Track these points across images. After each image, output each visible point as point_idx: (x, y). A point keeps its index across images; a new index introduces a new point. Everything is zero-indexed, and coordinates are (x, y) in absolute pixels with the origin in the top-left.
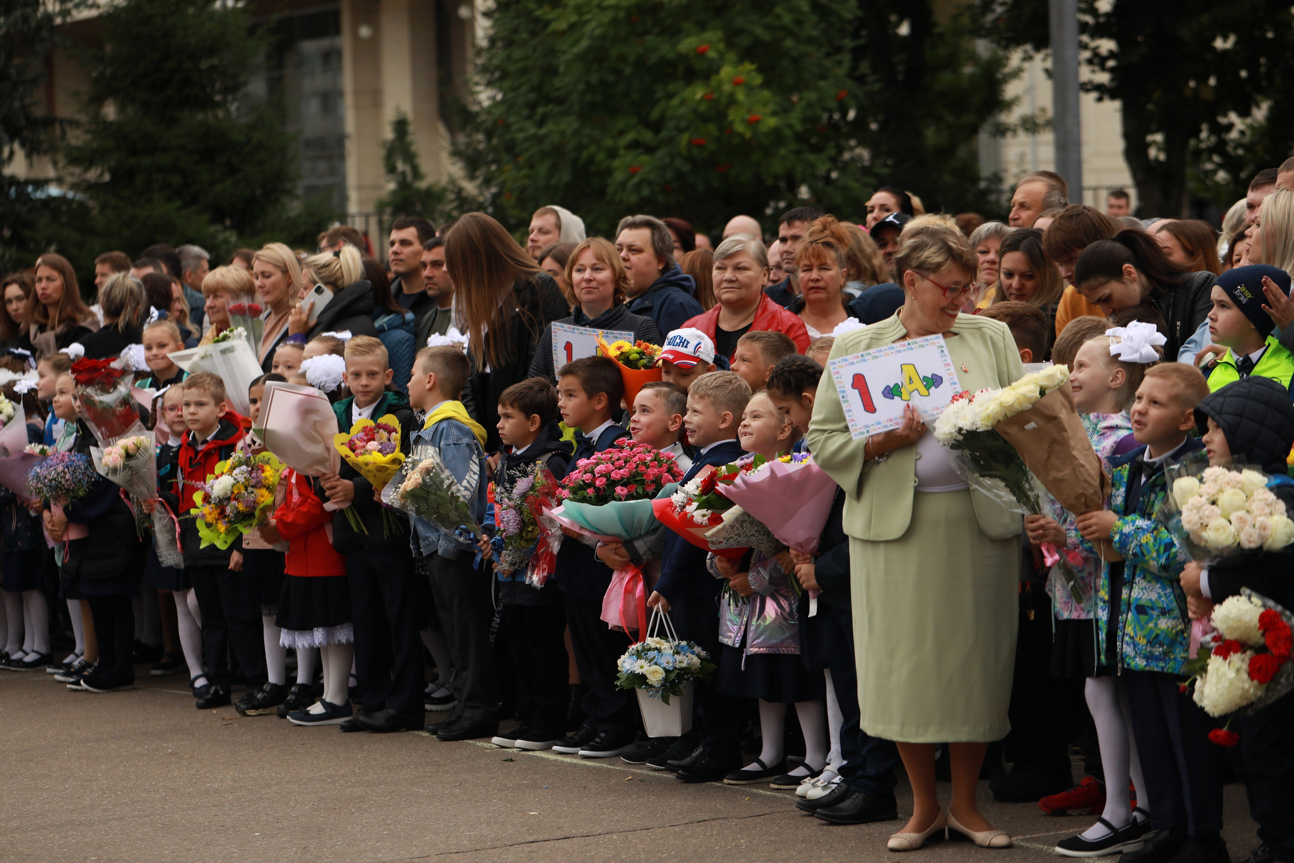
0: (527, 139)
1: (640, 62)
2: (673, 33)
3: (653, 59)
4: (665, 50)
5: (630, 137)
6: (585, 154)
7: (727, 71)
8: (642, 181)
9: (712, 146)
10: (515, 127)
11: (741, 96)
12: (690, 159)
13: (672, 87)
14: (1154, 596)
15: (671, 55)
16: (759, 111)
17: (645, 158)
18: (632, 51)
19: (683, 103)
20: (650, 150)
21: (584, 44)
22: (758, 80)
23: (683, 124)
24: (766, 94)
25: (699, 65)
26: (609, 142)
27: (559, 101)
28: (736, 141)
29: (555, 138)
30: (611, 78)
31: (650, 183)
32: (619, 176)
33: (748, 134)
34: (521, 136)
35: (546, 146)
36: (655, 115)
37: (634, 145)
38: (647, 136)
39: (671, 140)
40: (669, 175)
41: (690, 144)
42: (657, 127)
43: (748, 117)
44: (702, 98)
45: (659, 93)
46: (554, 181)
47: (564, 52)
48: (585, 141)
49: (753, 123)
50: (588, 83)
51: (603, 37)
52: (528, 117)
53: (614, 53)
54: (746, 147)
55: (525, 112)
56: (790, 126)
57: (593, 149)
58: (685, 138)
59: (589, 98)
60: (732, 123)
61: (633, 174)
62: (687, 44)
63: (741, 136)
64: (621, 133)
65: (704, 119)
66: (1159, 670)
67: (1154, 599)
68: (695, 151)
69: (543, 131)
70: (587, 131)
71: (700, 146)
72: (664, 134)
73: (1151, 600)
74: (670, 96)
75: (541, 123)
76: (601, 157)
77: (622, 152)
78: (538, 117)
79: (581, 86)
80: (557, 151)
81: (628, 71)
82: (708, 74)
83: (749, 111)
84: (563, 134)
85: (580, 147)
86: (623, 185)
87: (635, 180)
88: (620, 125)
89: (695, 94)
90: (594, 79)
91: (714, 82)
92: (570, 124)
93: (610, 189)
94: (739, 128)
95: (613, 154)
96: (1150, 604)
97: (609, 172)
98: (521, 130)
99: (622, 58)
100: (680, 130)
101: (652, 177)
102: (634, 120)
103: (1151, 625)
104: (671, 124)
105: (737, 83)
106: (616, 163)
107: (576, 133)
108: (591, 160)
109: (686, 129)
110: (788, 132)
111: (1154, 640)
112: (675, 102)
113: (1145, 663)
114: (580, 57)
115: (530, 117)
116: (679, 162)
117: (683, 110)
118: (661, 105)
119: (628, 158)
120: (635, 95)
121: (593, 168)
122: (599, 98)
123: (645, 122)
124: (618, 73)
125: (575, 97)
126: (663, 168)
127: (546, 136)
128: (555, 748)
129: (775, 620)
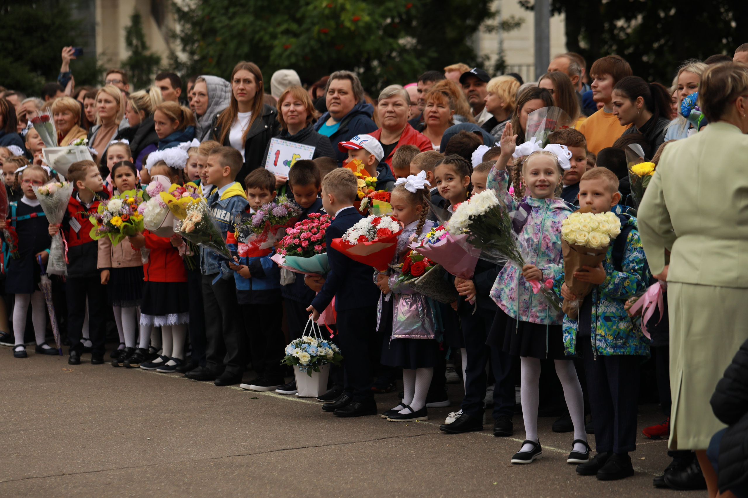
0: (222, 28)
5: (284, 27)
6: (257, 37)
8: (291, 53)
9: (332, 33)
10: (216, 20)
11: (348, 6)
12: (319, 40)
14: (614, 310)
16: (360, 14)
17: (293, 40)
19: (315, 8)
20: (296, 35)
23: (316, 20)
24: (364, 4)
26: (271, 29)
27: (243, 5)
28: (346, 32)
29: (239, 27)
31: (296, 55)
32: (278, 50)
33: (353, 28)
34: (219, 25)
35: (234, 31)
36: (298, 15)
37: (287, 32)
38: (294, 27)
39: (308, 30)
40: (307, 50)
41: (319, 32)
42: (299, 21)
43: (353, 17)
44: (327, 7)
46: (238, 52)
48: (257, 29)
49: (355, 21)
54: (352, 35)
55: (222, 11)
56: (377, 22)
57: (262, 33)
58: (316, 29)
59: (259, 3)
60: (343, 21)
63: (349, 29)
64: (279, 25)
65: (328, 18)
66: (622, 354)
67: (614, 311)
68: (323, 36)
69: (234, 22)
70: (258, 23)
71: (326, 33)
72: (304, 26)
73: (612, 312)
74: (308, 4)
75: (231, 18)
76: (267, 38)
77: (279, 36)
78: (229, 15)
80: (241, 35)
83: (354, 14)
84: (245, 25)
85: (255, 32)
86: (280, 56)
87: (287, 53)
88: (278, 19)
89: (322, 4)
92: (248, 19)
93: (272, 58)
94: (348, 24)
95: (274, 36)
96: (612, 315)
97: (271, 48)
98: (220, 22)
100: (314, 24)
101: (297, 51)
102: (286, 17)
103: (615, 327)
104: (308, 21)
106: (276, 42)
107: (252, 24)
108: (261, 40)
109: (317, 23)
110: (375, 25)
111: (617, 337)
112: (310, 7)
113: (613, 351)
115: (225, 14)
116: (313, 43)
117: (315, 13)
118: (303, 9)
119: (283, 40)
120: (287, 2)
121: (262, 45)
122: (266, 3)
123: (293, 18)
125: (251, 3)
126: (304, 46)
127: (234, 26)
128: (277, 391)
129: (408, 318)
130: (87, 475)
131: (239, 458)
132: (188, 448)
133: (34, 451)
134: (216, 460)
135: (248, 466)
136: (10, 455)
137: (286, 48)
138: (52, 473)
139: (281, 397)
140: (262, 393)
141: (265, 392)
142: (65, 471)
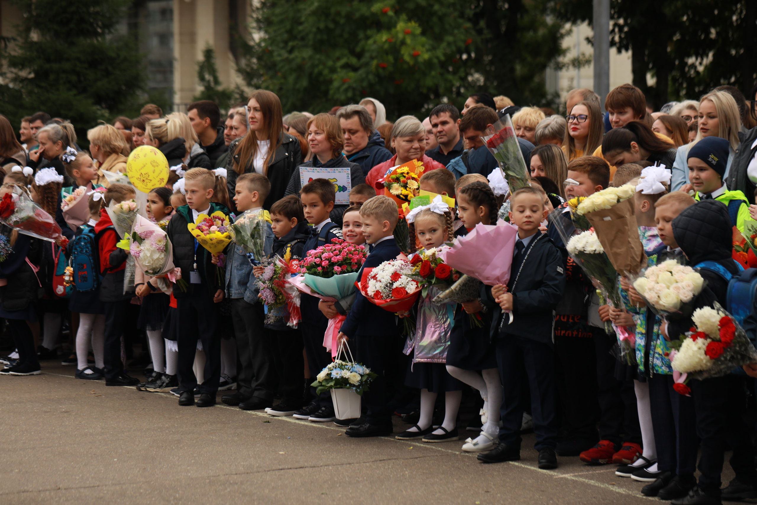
0: (282, 61)
1: (349, 17)
3: (357, 15)
4: (364, 10)
5: (343, 61)
6: (316, 71)
7: (401, 26)
8: (349, 87)
9: (391, 69)
10: (275, 54)
11: (408, 41)
12: (378, 75)
13: (369, 32)
15: (367, 14)
16: (420, 49)
17: (352, 74)
18: (344, 9)
19: (375, 42)
20: (355, 69)
22: (418, 31)
23: (374, 54)
24: (423, 39)
25: (384, 20)
26: (330, 63)
27: (303, 39)
28: (405, 66)
29: (299, 61)
30: (331, 25)
31: (354, 89)
32: (336, 84)
33: (411, 63)
34: (279, 59)
35: (294, 65)
36: (358, 49)
37: (346, 66)
38: (354, 61)
39: (367, 64)
40: (365, 84)
41: (378, 66)
42: (359, 56)
43: (412, 52)
44: (386, 41)
45: (361, 35)
46: (298, 86)
47: (305, 9)
48: (316, 62)
49: (415, 56)
50: (318, 29)
51: (327, 1)
52: (283, 48)
53: (333, 11)
54: (411, 70)
55: (282, 45)
56: (437, 58)
57: (321, 67)
58: (375, 63)
59: (319, 37)
60: (403, 55)
62: (377, 7)
63: (408, 63)
64: (338, 59)
65: (387, 52)
68: (381, 71)
69: (292, 56)
70: (318, 56)
71: (384, 68)
72: (363, 60)
74: (368, 38)
75: (291, 52)
76: (326, 72)
77: (339, 70)
78: (289, 48)
79: (314, 30)
80: (300, 68)
81: (342, 21)
82: (390, 26)
83: (414, 49)
84: (303, 59)
85: (314, 66)
86: (338, 88)
87: (345, 87)
88: (337, 53)
89: (382, 38)
90: (322, 25)
91: (393, 31)
92: (307, 53)
93: (331, 92)
94: (407, 58)
95: (333, 70)
97: (331, 81)
98: (279, 55)
99: (338, 13)
100: (372, 58)
101: (354, 85)
102: (346, 52)
104: (367, 55)
105: (406, 33)
106: (335, 76)
107: (311, 58)
108: (320, 74)
109: (376, 58)
110: (435, 61)
112: (370, 41)
113: (668, 370)
114: (314, 13)
116: (371, 77)
117: (374, 47)
118: (362, 43)
119: (342, 74)
120: (346, 36)
121: (321, 79)
122: (325, 37)
123: (353, 53)
124: (336, 23)
125: (311, 36)
126: (362, 80)
127: (293, 59)
128: (295, 415)
129: (431, 342)
130: (82, 490)
131: (235, 477)
132: (188, 466)
133: (37, 467)
134: (212, 478)
135: (242, 483)
136: (12, 471)
137: (344, 82)
138: (49, 487)
139: (297, 421)
140: (280, 418)
141: (282, 417)
142: (61, 486)
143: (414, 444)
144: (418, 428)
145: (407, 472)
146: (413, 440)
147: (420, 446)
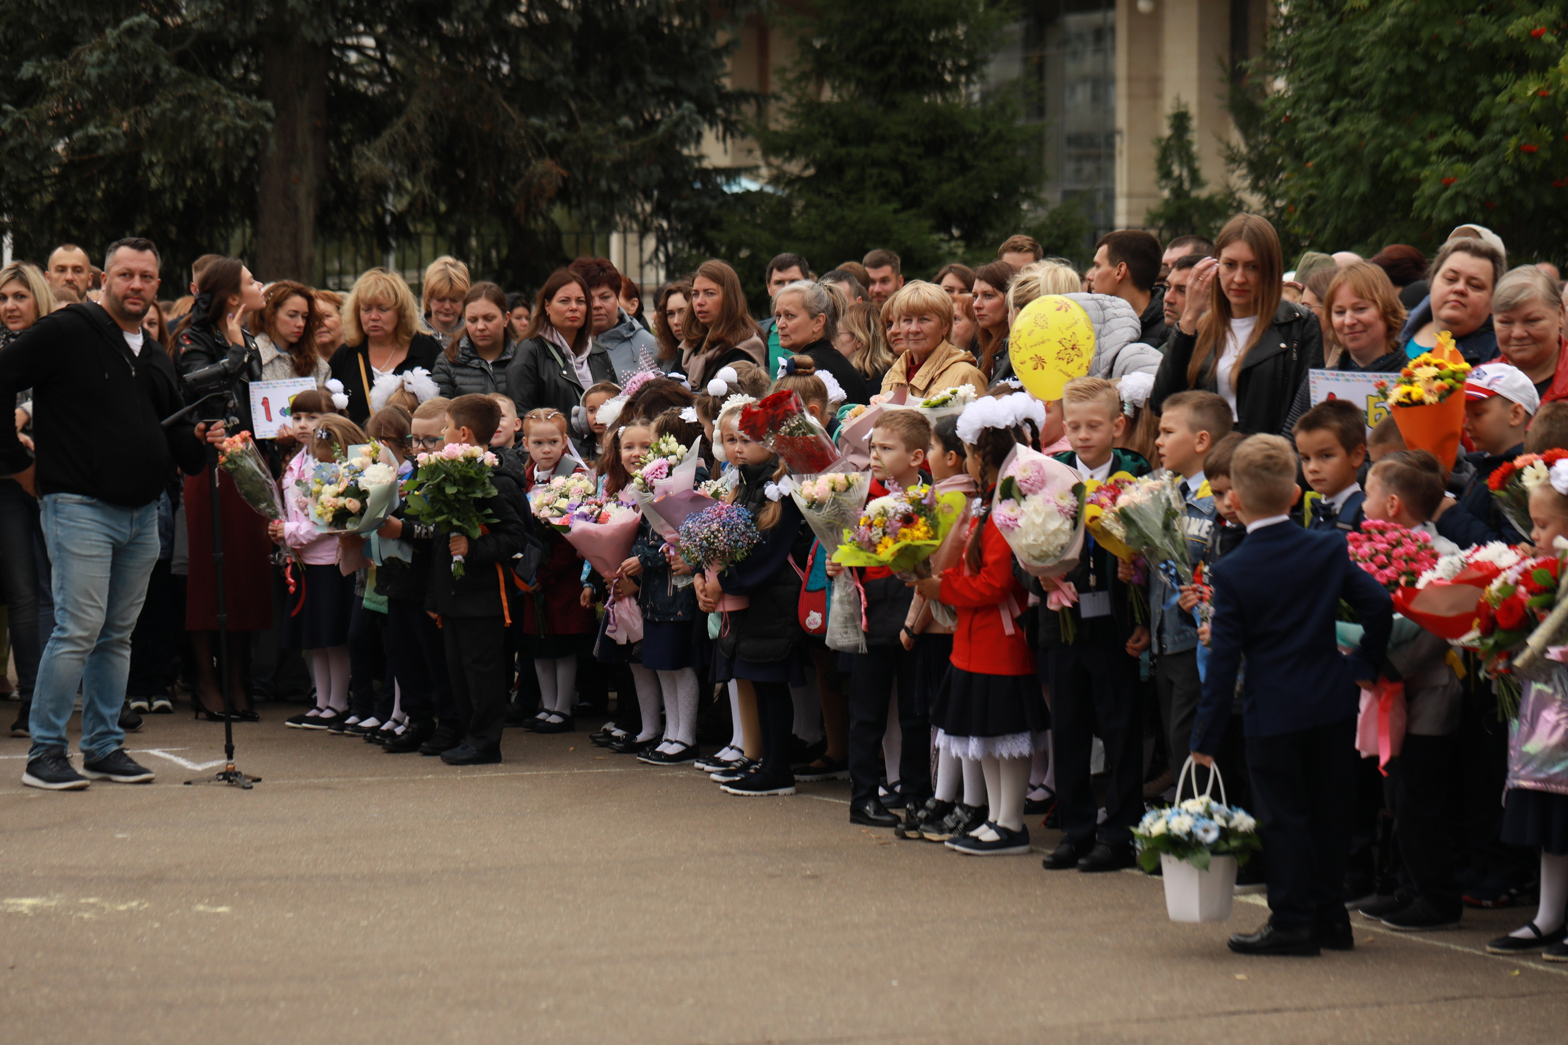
0: (1317, 140)
1: (1456, 48)
2: (1503, 12)
3: (1475, 43)
4: (1491, 31)
5: (1445, 139)
6: (1387, 159)
8: (1457, 194)
9: (1546, 155)
10: (1302, 125)
12: (1518, 169)
13: (1498, 78)
15: (1499, 40)
17: (1461, 167)
18: (1449, 32)
19: (1511, 100)
20: (1470, 157)
21: (1389, 21)
23: (1511, 125)
25: (1532, 52)
26: (1416, 144)
27: (1360, 94)
29: (1351, 139)
30: (1421, 66)
31: (1467, 198)
32: (1428, 189)
34: (1309, 136)
35: (1340, 149)
36: (1476, 116)
37: (1449, 150)
38: (1466, 138)
39: (1495, 146)
40: (1491, 188)
41: (1518, 150)
42: (1478, 129)
44: (1535, 94)
45: (1484, 87)
46: (1347, 193)
47: (1365, 33)
48: (1387, 142)
50: (1392, 71)
51: (1413, 14)
53: (1425, 34)
55: (1316, 107)
57: (1396, 152)
58: (1513, 142)
59: (1393, 89)
61: (1446, 187)
62: (1518, 26)
64: (1434, 135)
65: (1537, 120)
68: (1525, 160)
69: (1338, 130)
70: (1391, 130)
71: (1531, 154)
72: (1487, 138)
74: (1497, 91)
75: (1334, 121)
76: (1407, 162)
77: (1433, 158)
78: (1330, 113)
79: (1384, 75)
80: (1353, 155)
81: (1442, 56)
82: (1544, 64)
84: (1362, 136)
85: (1382, 151)
86: (1434, 199)
87: (1448, 193)
88: (1432, 125)
89: (1527, 89)
90: (1401, 66)
91: (1551, 73)
92: (1368, 123)
93: (1417, 204)
95: (1422, 160)
97: (1417, 183)
98: (1310, 129)
99: (1436, 40)
100: (1507, 134)
101: (1469, 190)
102: (1450, 119)
104: (1496, 126)
106: (1426, 172)
107: (1375, 133)
108: (1395, 166)
109: (1515, 132)
112: (1502, 98)
114: (1384, 40)
115: (1320, 113)
116: (1504, 173)
117: (1510, 109)
118: (1486, 101)
119: (1443, 166)
120: (1451, 88)
121: (1397, 177)
122: (1406, 90)
123: (1463, 121)
124: (1429, 59)
125: (1376, 89)
126: (1486, 179)
127: (1339, 137)
129: (1546, 748)
133: (732, 995)
137: (1446, 184)
143: (1523, 963)
144: (1535, 929)
145: (1497, 1027)
146: (1524, 956)
147: (1537, 971)
